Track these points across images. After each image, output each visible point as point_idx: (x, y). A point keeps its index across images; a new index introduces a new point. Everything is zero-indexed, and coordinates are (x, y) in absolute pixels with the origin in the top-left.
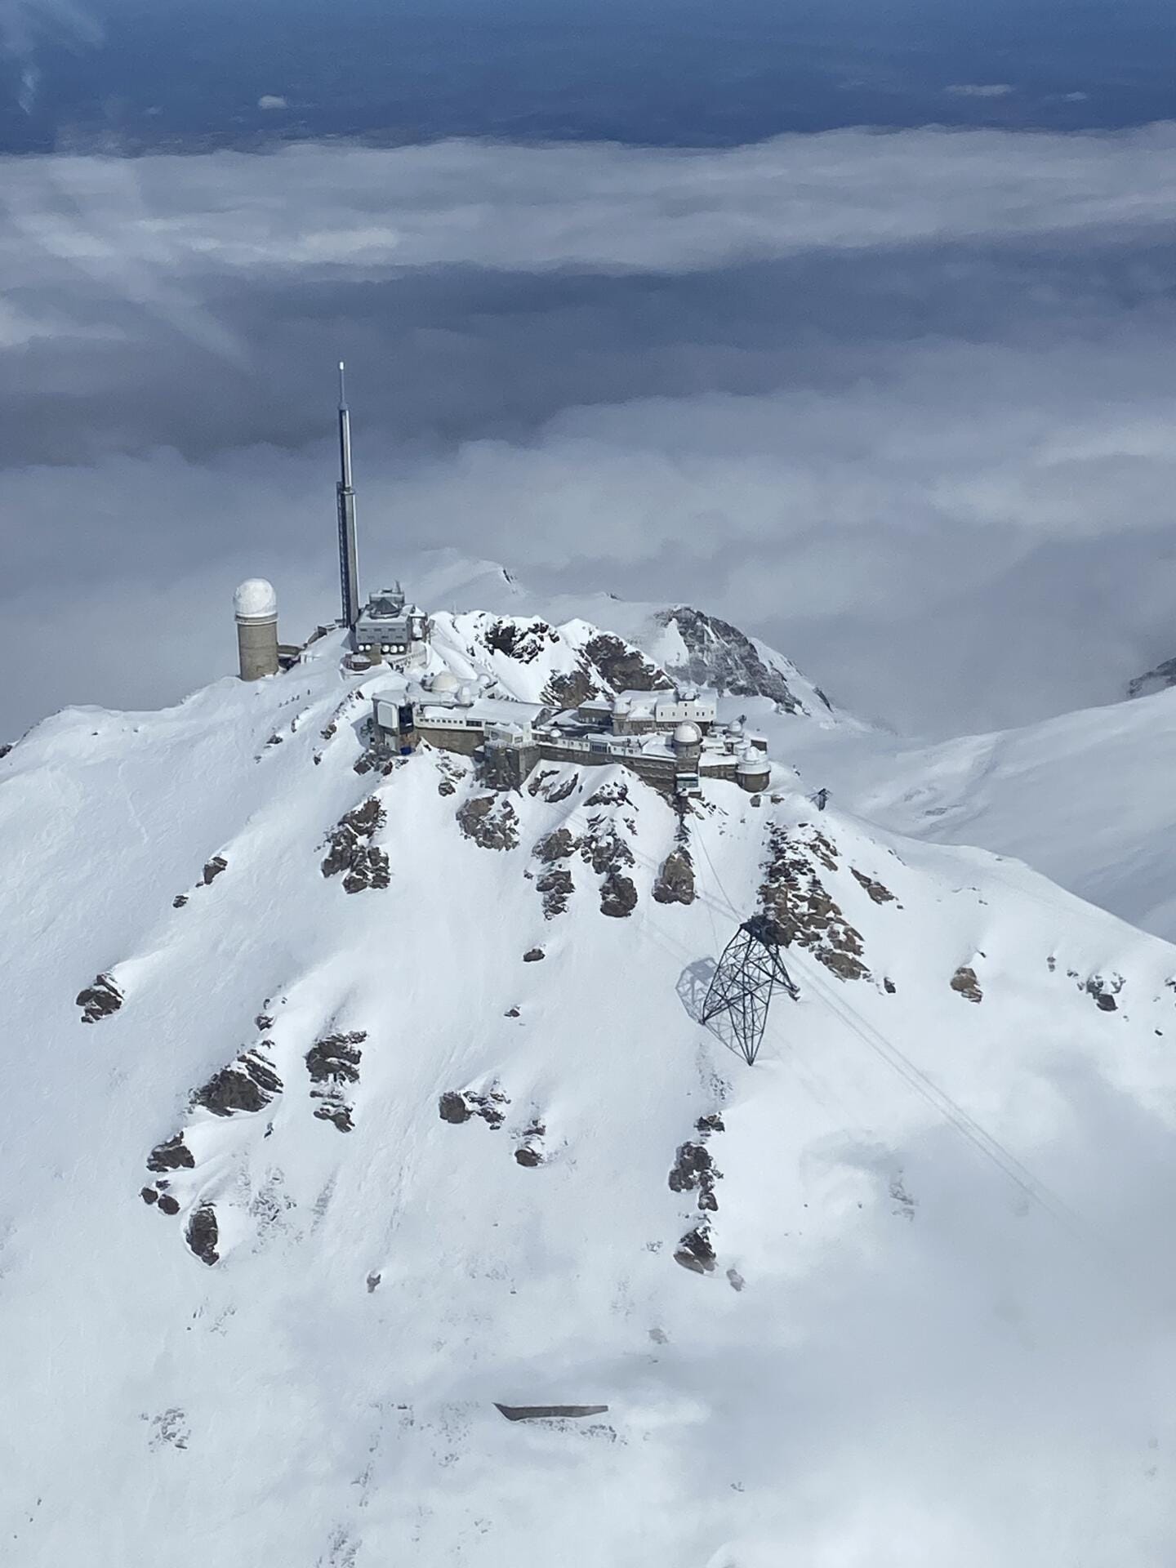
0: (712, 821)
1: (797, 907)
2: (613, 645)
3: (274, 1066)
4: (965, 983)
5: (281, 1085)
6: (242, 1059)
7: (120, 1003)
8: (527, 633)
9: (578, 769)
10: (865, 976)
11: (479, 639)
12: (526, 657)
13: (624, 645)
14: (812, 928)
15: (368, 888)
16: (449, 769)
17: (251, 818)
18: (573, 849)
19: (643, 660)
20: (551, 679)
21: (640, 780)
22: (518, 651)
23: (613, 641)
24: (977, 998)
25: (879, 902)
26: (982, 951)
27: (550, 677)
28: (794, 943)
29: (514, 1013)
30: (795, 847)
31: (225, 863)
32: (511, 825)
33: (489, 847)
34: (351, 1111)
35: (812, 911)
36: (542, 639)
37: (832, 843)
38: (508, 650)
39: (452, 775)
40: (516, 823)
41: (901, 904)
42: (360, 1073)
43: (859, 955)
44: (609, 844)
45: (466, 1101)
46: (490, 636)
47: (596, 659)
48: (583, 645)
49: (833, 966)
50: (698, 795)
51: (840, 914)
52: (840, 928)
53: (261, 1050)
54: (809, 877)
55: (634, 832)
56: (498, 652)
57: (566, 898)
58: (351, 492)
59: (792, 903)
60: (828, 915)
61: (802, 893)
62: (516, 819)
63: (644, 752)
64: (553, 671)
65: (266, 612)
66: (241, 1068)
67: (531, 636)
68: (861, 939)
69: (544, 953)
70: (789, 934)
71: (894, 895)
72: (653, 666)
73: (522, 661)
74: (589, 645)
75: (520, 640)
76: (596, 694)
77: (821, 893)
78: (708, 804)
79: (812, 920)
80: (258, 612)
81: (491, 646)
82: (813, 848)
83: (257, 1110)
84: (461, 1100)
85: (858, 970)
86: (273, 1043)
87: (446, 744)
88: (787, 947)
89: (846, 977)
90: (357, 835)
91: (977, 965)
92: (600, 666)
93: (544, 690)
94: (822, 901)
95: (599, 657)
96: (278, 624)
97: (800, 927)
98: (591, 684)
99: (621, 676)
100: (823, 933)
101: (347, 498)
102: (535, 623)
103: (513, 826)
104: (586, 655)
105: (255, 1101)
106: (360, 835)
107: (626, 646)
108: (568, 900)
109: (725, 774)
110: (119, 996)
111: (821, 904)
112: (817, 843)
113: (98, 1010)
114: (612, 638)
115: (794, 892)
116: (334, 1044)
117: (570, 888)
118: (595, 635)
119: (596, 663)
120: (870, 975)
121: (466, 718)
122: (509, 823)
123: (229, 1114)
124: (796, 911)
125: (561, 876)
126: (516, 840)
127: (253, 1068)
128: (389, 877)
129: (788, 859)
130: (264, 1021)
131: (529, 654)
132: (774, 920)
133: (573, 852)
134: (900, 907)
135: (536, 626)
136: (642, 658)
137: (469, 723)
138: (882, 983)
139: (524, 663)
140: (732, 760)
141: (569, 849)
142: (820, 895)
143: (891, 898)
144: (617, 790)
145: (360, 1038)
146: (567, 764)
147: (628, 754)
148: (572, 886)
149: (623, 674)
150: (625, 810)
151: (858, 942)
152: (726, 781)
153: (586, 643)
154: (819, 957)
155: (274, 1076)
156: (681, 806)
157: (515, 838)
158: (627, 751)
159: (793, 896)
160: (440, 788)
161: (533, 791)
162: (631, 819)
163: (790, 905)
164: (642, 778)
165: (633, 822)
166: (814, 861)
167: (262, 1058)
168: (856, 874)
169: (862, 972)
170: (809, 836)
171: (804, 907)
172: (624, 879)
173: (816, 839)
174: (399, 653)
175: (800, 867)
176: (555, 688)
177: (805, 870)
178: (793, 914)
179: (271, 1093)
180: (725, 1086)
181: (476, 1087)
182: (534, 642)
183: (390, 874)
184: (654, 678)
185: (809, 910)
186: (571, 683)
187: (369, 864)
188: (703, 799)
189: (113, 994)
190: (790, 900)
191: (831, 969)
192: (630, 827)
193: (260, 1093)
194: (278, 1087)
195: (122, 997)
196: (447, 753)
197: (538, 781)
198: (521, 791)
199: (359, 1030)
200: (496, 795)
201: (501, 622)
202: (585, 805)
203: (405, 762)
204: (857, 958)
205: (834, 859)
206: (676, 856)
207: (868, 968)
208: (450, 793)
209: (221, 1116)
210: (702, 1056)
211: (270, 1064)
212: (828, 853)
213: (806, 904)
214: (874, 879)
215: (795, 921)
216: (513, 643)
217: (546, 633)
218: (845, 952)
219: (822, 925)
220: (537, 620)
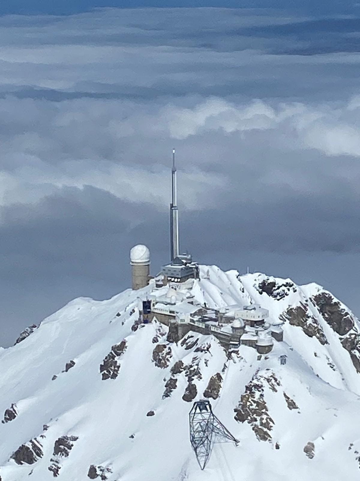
0: (239, 364)
1: (252, 405)
2: (327, 297)
3: (42, 446)
4: (309, 450)
5: (43, 455)
6: (31, 441)
7: (15, 416)
8: (281, 286)
9: (200, 336)
10: (269, 440)
11: (255, 286)
12: (278, 297)
13: (332, 298)
14: (255, 416)
15: (110, 378)
16: (160, 331)
17: (92, 346)
18: (183, 370)
19: (340, 307)
20: (287, 309)
21: (219, 343)
22: (275, 294)
23: (327, 296)
24: (311, 457)
25: (290, 409)
26: (323, 436)
27: (287, 308)
28: (246, 421)
29: (132, 437)
30: (259, 378)
31: (74, 363)
32: (168, 357)
33: (158, 366)
34: (60, 468)
35: (257, 408)
36: (289, 290)
37: (278, 379)
38: (270, 293)
39: (160, 334)
40: (170, 357)
41: (300, 412)
42: (69, 454)
43: (270, 430)
44: (195, 369)
45: (98, 470)
46: (261, 285)
47: (319, 303)
48: (313, 296)
49: (258, 434)
50: (237, 352)
51: (267, 411)
52: (265, 417)
53: (39, 438)
54: (260, 393)
55: (207, 366)
56: (264, 293)
57: (173, 391)
58: (176, 208)
59: (250, 403)
60: (262, 411)
61: (255, 399)
62: (171, 355)
63: (221, 330)
64: (289, 306)
65: (141, 260)
66: (29, 445)
67: (283, 288)
68: (273, 423)
69: (155, 413)
70: (245, 417)
71: (298, 407)
72: (344, 310)
73: (276, 299)
74: (316, 297)
75: (276, 290)
76: (308, 319)
77: (262, 400)
78: (240, 357)
79: (255, 412)
80: (137, 259)
81: (260, 290)
82: (268, 380)
83: (31, 464)
84: (96, 469)
85: (267, 437)
86: (45, 437)
87: (163, 321)
88: (243, 423)
89: (261, 439)
90: (116, 356)
91: (318, 443)
92: (320, 307)
93: (282, 314)
94: (261, 404)
95: (320, 303)
96: (150, 266)
97: (250, 414)
98: (306, 314)
99: (329, 313)
100: (258, 418)
101: (174, 211)
102: (287, 282)
103: (169, 359)
104: (313, 301)
105: (32, 460)
106: (117, 356)
107: (333, 299)
108: (173, 392)
109: (252, 345)
110: (16, 413)
111: (262, 406)
112: (271, 378)
113: (7, 418)
114: (327, 294)
115: (252, 398)
116: (64, 440)
117: (175, 387)
118: (320, 292)
119: (318, 305)
120: (272, 440)
121: (169, 310)
122: (168, 356)
123: (22, 464)
124: (251, 407)
125: (173, 381)
126: (167, 364)
127: (34, 446)
128: (117, 374)
129: (253, 383)
130: (45, 427)
131: (280, 296)
132: (240, 410)
133: (182, 371)
134: (299, 413)
135: (287, 283)
136: (340, 305)
137: (171, 312)
138: (275, 445)
139: (276, 300)
140: (255, 338)
141: (181, 370)
142: (261, 401)
143: (297, 408)
144: (207, 346)
145: (75, 439)
146: (198, 333)
147: (216, 331)
148: (176, 386)
149: (329, 311)
150: (207, 356)
151: (271, 424)
152: (252, 348)
153: (315, 295)
154: (253, 429)
155: (41, 450)
156: (229, 356)
157: (168, 363)
158: (216, 329)
159: (252, 400)
160: (153, 339)
161: (183, 344)
162: (207, 360)
163: (248, 404)
164: (220, 343)
165: (208, 361)
166: (265, 386)
167: (38, 442)
168: (285, 394)
169: (269, 438)
170: (268, 375)
171: (254, 406)
172: (192, 385)
173: (271, 376)
174: (177, 282)
175: (258, 388)
176: (288, 313)
177: (260, 389)
178: (249, 408)
179: (37, 457)
180: (186, 477)
181: (104, 465)
182: (284, 291)
183: (118, 373)
184: (344, 315)
185: (256, 407)
186: (295, 312)
187: (113, 368)
188: (238, 354)
189: (14, 412)
190: (250, 402)
191: (256, 435)
192: (206, 363)
193: (34, 457)
194: (41, 456)
195: (17, 414)
196: (162, 325)
197: (186, 340)
198: (178, 344)
199: (76, 435)
200: (168, 344)
201: (268, 279)
202: (194, 352)
203: (143, 326)
204: (268, 431)
205: (277, 387)
206: (214, 377)
207: (271, 436)
208: (156, 342)
209: (18, 464)
210: (186, 463)
211: (41, 445)
212: (275, 384)
213: (255, 404)
214: (291, 398)
215: (249, 411)
216: (273, 290)
217: (292, 288)
218: (263, 428)
219: (260, 415)
220: (289, 281)
